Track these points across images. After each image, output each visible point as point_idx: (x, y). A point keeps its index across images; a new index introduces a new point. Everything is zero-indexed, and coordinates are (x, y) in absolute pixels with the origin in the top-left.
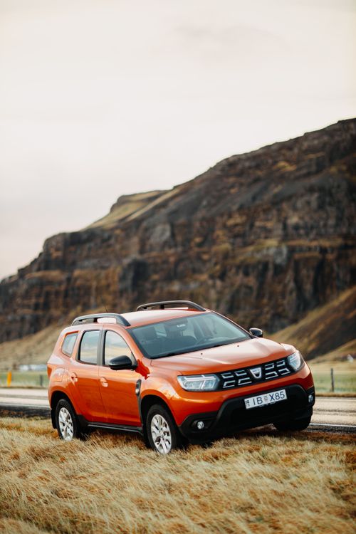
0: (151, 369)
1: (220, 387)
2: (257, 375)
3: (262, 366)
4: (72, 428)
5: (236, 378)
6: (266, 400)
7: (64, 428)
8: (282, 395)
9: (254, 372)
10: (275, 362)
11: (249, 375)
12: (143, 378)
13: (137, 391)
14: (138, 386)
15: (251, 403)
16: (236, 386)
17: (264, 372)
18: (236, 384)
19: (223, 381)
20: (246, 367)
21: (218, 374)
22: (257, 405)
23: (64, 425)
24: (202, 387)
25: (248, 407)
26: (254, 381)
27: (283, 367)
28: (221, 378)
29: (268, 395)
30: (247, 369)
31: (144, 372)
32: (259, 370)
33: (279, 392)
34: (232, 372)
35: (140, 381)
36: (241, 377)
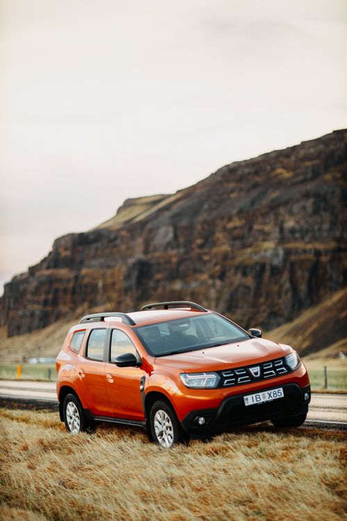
0: (155, 367)
1: (220, 385)
2: (256, 374)
3: (261, 365)
4: (78, 421)
5: (236, 377)
6: (264, 397)
7: (72, 421)
8: (279, 393)
9: (253, 370)
10: (273, 361)
11: (249, 373)
12: (147, 375)
13: (141, 387)
14: (142, 383)
15: (250, 400)
16: (236, 384)
17: (262, 371)
18: (236, 381)
19: (223, 379)
20: (245, 366)
21: (219, 373)
22: (255, 402)
23: (71, 418)
24: (203, 384)
25: (246, 404)
26: (253, 380)
27: (281, 366)
28: (222, 376)
29: (266, 393)
30: (246, 368)
31: (149, 370)
32: (257, 369)
33: (276, 390)
34: (232, 370)
35: (144, 378)
36: (240, 376)
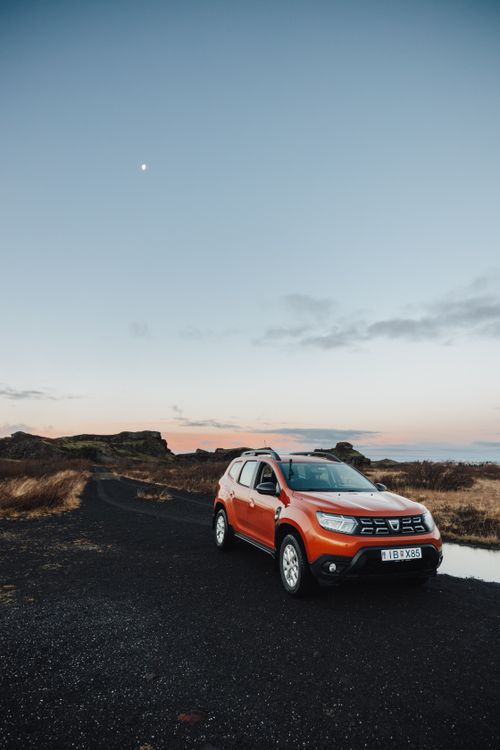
0: (292, 499)
1: (357, 532)
2: (395, 527)
3: (400, 518)
5: (375, 526)
6: (402, 555)
8: (416, 553)
9: (391, 522)
10: (412, 517)
11: (387, 525)
12: (283, 506)
13: (276, 516)
14: (278, 513)
15: (388, 555)
16: (374, 534)
17: (401, 525)
18: (374, 532)
19: (362, 526)
20: (383, 517)
21: (358, 518)
22: (393, 559)
24: (339, 528)
25: (383, 560)
26: (392, 533)
27: (419, 524)
28: (360, 523)
29: (404, 550)
30: (386, 519)
31: (286, 501)
32: (397, 522)
33: (415, 549)
34: (372, 518)
35: (280, 508)
36: (379, 526)
